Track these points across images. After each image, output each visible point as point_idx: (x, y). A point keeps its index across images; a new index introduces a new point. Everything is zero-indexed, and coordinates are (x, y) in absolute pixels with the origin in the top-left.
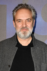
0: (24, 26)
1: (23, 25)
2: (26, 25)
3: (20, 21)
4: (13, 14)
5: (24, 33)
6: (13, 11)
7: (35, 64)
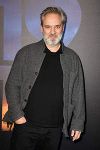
0: (53, 33)
1: (51, 31)
2: (55, 31)
3: (48, 27)
4: (41, 17)
5: (53, 40)
6: (41, 15)
7: (64, 73)
